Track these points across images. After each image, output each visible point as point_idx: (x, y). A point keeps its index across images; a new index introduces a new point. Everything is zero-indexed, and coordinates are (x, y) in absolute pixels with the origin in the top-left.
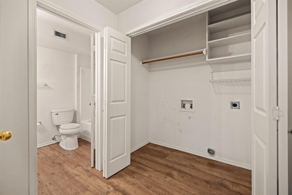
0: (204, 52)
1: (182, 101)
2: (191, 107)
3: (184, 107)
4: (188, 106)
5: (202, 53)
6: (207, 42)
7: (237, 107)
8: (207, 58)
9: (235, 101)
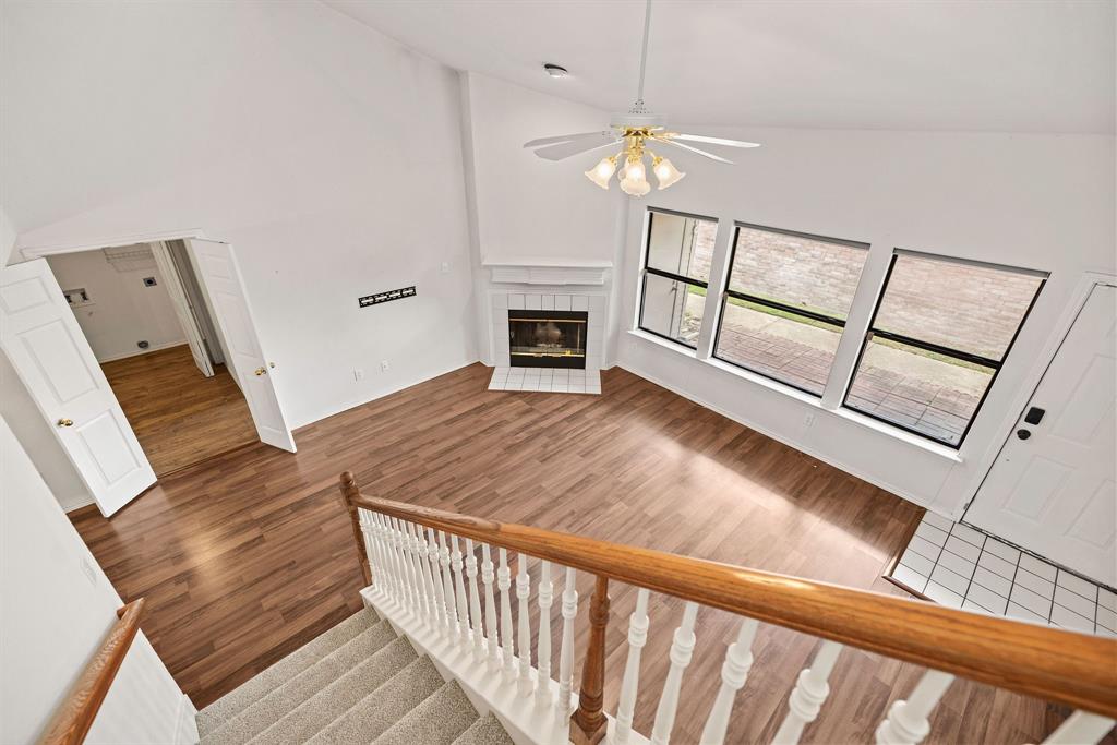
2: (85, 298)
7: (154, 283)
9: (148, 277)
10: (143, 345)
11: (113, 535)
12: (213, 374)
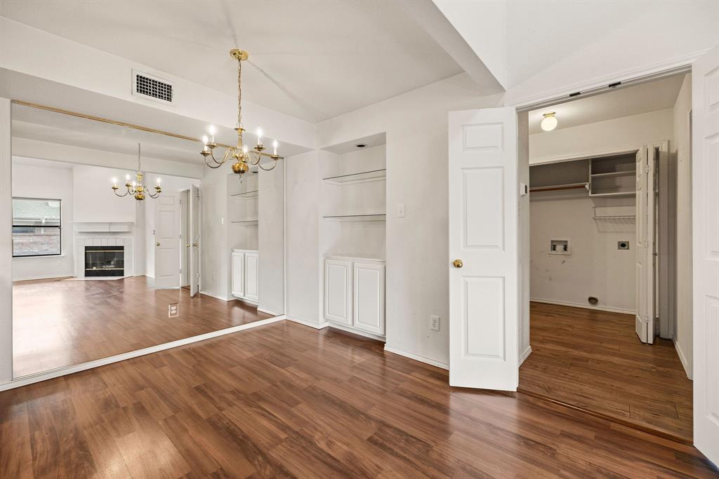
0: (586, 186)
1: (552, 241)
2: (565, 249)
3: (554, 250)
4: (560, 248)
5: (584, 187)
6: (590, 176)
7: (626, 247)
8: (590, 193)
9: (624, 240)
10: (593, 300)
11: (444, 409)
12: (651, 341)
